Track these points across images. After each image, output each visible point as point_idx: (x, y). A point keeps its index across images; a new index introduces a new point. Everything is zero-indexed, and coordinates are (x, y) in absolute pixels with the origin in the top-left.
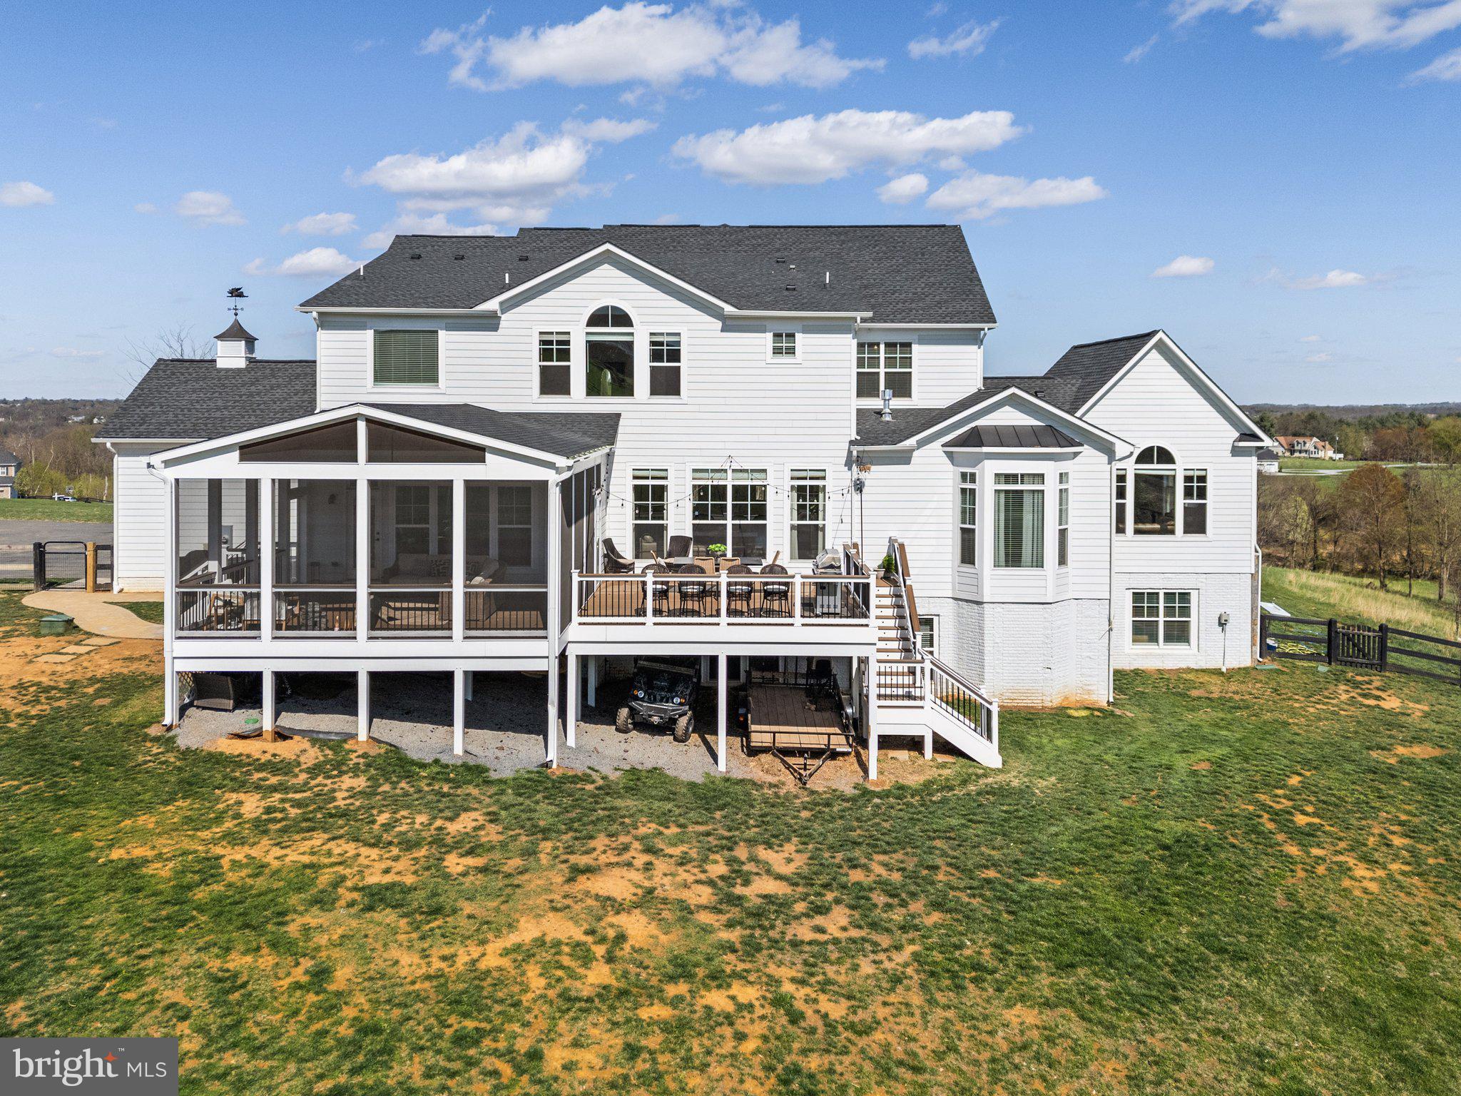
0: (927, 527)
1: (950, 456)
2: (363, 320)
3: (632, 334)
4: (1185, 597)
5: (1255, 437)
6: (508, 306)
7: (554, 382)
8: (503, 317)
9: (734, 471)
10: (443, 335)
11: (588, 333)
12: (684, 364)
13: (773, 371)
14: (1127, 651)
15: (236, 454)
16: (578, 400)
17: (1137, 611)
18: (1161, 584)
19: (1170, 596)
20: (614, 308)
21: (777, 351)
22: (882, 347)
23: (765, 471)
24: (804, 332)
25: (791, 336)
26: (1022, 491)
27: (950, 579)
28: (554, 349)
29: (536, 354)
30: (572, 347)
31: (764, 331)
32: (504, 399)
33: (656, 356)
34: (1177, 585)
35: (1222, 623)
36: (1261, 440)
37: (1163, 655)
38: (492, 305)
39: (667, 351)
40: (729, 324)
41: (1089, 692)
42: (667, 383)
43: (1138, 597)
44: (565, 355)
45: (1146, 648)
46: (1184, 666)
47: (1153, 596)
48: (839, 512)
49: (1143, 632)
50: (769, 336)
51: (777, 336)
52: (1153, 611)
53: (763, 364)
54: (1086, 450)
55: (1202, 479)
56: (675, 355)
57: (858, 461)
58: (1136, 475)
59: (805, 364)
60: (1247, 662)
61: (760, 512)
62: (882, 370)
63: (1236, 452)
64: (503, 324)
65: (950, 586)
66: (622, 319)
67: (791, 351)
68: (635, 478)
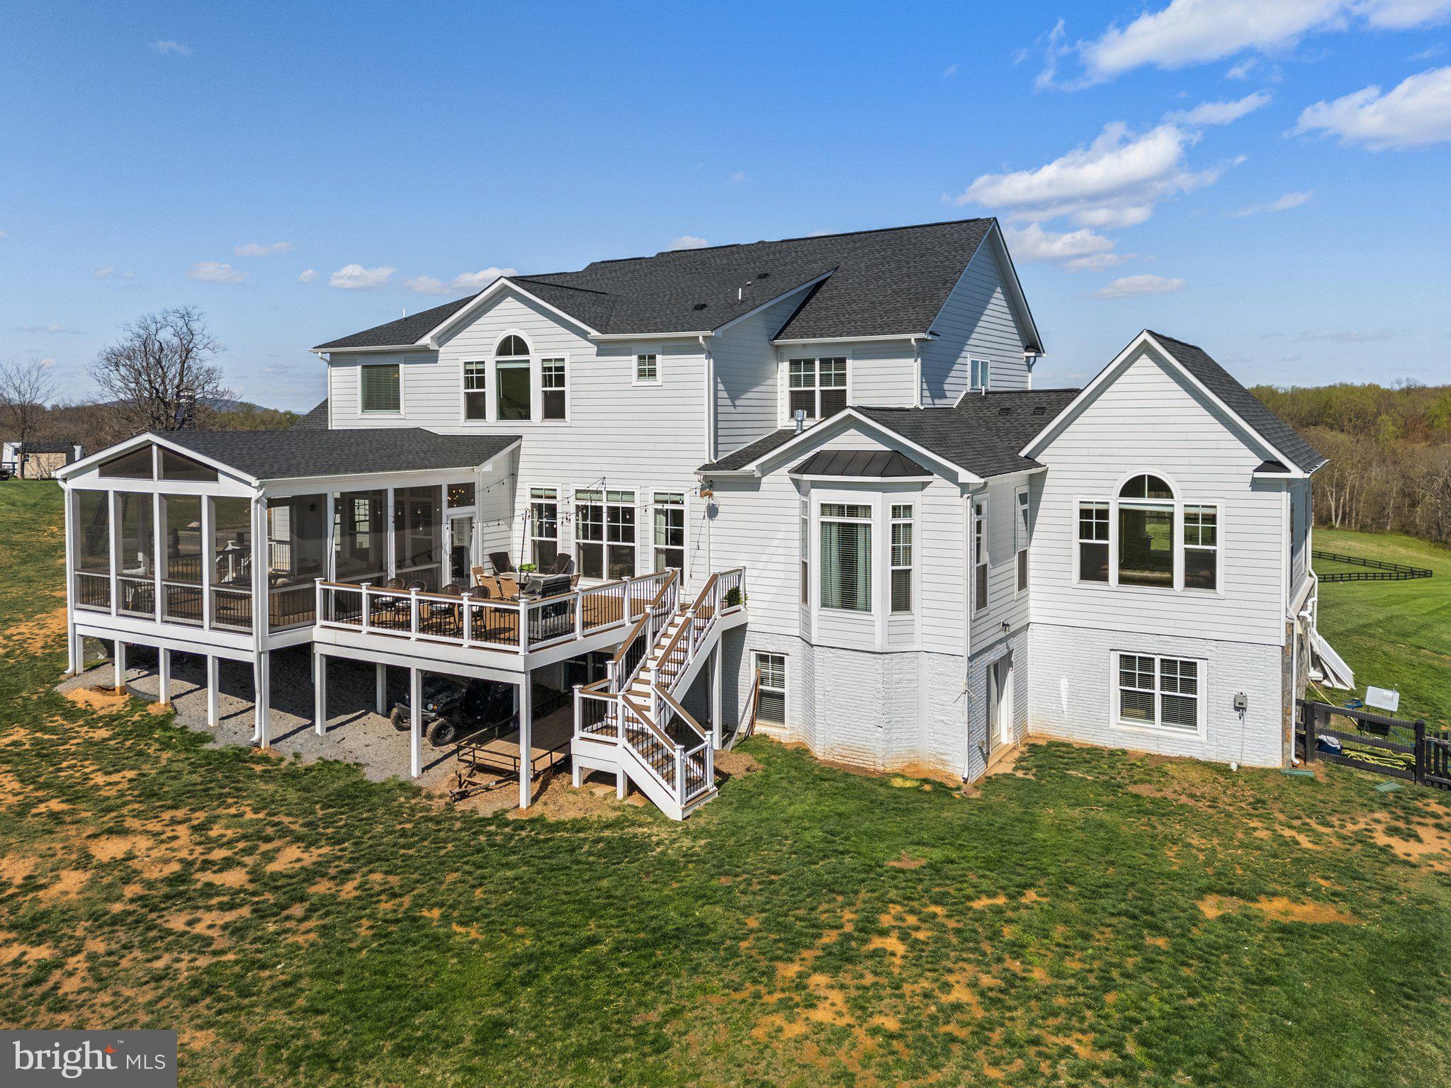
0: (775, 558)
1: (797, 483)
2: (356, 357)
3: (528, 361)
4: (1190, 667)
5: (1280, 467)
6: (444, 338)
7: (475, 408)
8: (441, 350)
9: (608, 492)
10: (401, 366)
11: (498, 362)
12: (567, 388)
13: (641, 394)
14: (1113, 725)
15: (97, 471)
16: (492, 424)
17: (1126, 678)
18: (1156, 648)
19: (1168, 665)
20: (516, 337)
21: (641, 374)
22: (817, 363)
23: (633, 493)
24: (663, 354)
25: (653, 358)
26: (857, 525)
27: (796, 616)
28: (475, 377)
29: (462, 383)
30: (486, 375)
31: (630, 354)
32: (442, 423)
33: (547, 381)
34: (1180, 651)
35: (1240, 707)
36: (1287, 470)
37: (1158, 737)
38: (426, 340)
39: (555, 375)
40: (604, 349)
41: (943, 762)
42: (555, 407)
43: (1127, 660)
44: (481, 383)
45: (1136, 726)
46: (1187, 755)
47: (1147, 662)
48: (695, 538)
49: (1136, 704)
50: (635, 358)
51: (641, 358)
52: (1147, 681)
53: (629, 387)
54: (936, 479)
55: (1212, 519)
56: (560, 380)
57: (709, 486)
58: (1121, 511)
59: (666, 386)
60: (1275, 761)
61: (629, 535)
62: (817, 389)
63: (1257, 485)
64: (441, 356)
65: (797, 624)
66: (521, 347)
67: (652, 373)
68: (533, 496)
